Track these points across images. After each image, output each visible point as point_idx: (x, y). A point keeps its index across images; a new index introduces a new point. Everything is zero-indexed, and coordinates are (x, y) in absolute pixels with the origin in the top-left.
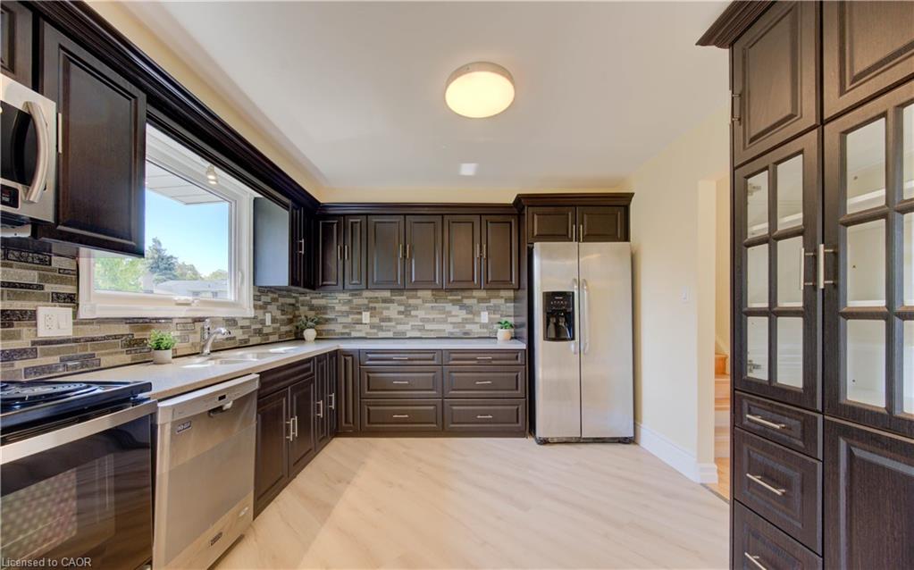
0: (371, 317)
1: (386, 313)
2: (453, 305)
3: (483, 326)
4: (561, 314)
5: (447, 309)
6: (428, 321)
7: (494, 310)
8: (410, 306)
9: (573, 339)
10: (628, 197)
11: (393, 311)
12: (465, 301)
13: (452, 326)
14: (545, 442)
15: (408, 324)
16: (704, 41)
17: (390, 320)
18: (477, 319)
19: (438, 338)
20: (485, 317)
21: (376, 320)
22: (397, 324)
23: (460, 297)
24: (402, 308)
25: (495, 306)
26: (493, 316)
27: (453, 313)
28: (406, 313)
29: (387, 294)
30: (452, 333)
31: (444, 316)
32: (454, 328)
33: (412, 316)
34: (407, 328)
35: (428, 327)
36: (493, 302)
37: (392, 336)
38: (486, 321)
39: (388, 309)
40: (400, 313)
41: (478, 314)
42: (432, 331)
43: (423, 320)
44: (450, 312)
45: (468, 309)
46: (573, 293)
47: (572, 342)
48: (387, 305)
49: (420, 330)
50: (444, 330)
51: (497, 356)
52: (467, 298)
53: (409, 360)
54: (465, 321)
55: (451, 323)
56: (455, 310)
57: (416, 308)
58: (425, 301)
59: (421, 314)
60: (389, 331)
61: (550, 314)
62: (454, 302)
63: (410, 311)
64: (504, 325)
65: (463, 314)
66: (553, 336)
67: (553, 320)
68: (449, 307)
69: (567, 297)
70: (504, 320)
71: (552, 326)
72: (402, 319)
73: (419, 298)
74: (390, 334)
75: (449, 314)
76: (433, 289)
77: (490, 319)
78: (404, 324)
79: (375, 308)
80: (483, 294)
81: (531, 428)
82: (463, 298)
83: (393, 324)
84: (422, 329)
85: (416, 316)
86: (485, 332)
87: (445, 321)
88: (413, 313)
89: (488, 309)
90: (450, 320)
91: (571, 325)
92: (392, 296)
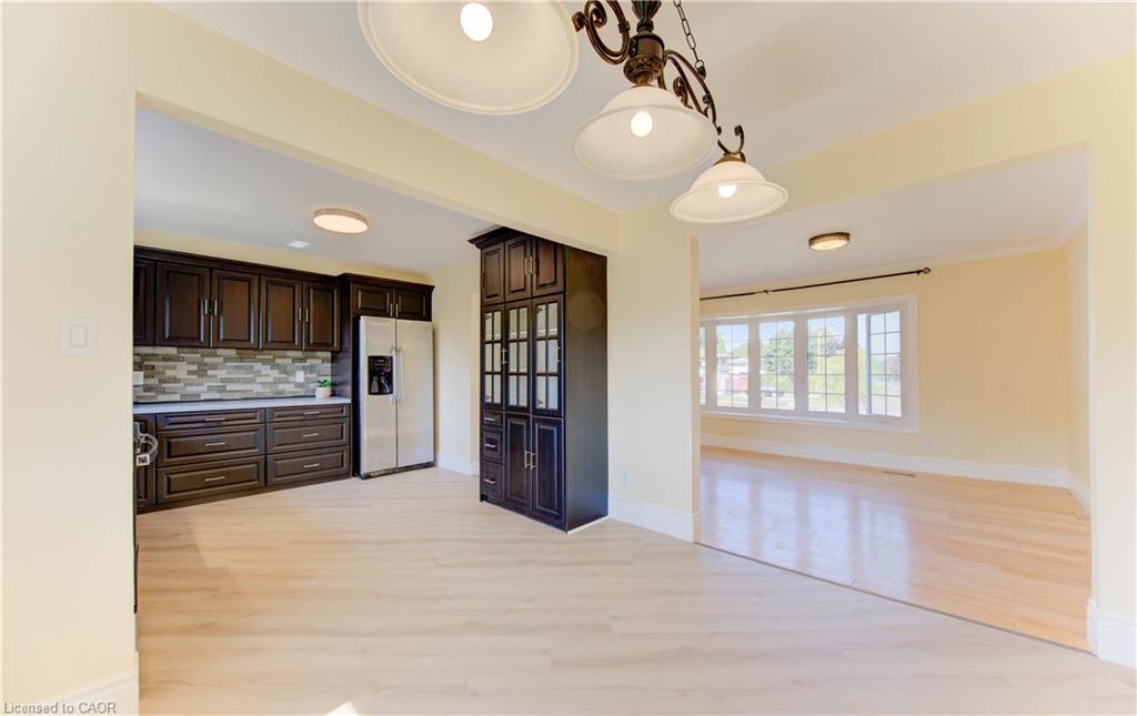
0: (145, 377)
1: (169, 373)
2: (264, 364)
3: (299, 385)
4: (382, 373)
5: (255, 369)
6: (231, 381)
7: (311, 369)
8: (206, 364)
9: (391, 392)
10: (431, 288)
11: (181, 370)
12: (278, 361)
13: (260, 386)
14: (368, 477)
15: (202, 384)
16: (471, 241)
17: (175, 380)
18: (291, 379)
19: (243, 399)
20: (300, 377)
21: (154, 381)
22: (187, 385)
23: (271, 357)
24: (195, 368)
25: (311, 366)
26: (308, 375)
27: (264, 373)
28: (202, 372)
29: (172, 351)
30: (261, 393)
31: (252, 376)
32: (264, 388)
33: (209, 377)
34: (202, 389)
35: (230, 387)
36: (309, 362)
37: (179, 399)
38: (302, 380)
39: (175, 368)
40: (189, 373)
41: (292, 373)
42: (235, 391)
43: (223, 380)
44: (260, 372)
45: (283, 370)
46: (391, 358)
47: (391, 396)
48: (173, 363)
49: (219, 392)
50: (252, 391)
51: (324, 410)
52: (282, 357)
53: (227, 420)
54: (277, 381)
55: (261, 383)
56: (266, 369)
57: (214, 367)
58: (227, 359)
59: (221, 373)
60: (175, 393)
61: (372, 373)
62: (265, 362)
63: (206, 371)
64: (322, 384)
65: (275, 373)
66: (377, 391)
67: (375, 378)
68: (258, 366)
69: (388, 361)
70: (322, 379)
71: (375, 383)
72: (193, 380)
73: (219, 356)
74: (177, 397)
75: (259, 373)
76: (237, 348)
77: (306, 379)
78: (197, 385)
79: (153, 367)
80: (299, 354)
81: (355, 470)
82: (275, 357)
83: (181, 385)
84: (222, 389)
85: (216, 376)
86: (301, 391)
87: (252, 381)
88: (210, 373)
89: (303, 368)
90: (259, 379)
91: (390, 382)
92: (179, 353)
